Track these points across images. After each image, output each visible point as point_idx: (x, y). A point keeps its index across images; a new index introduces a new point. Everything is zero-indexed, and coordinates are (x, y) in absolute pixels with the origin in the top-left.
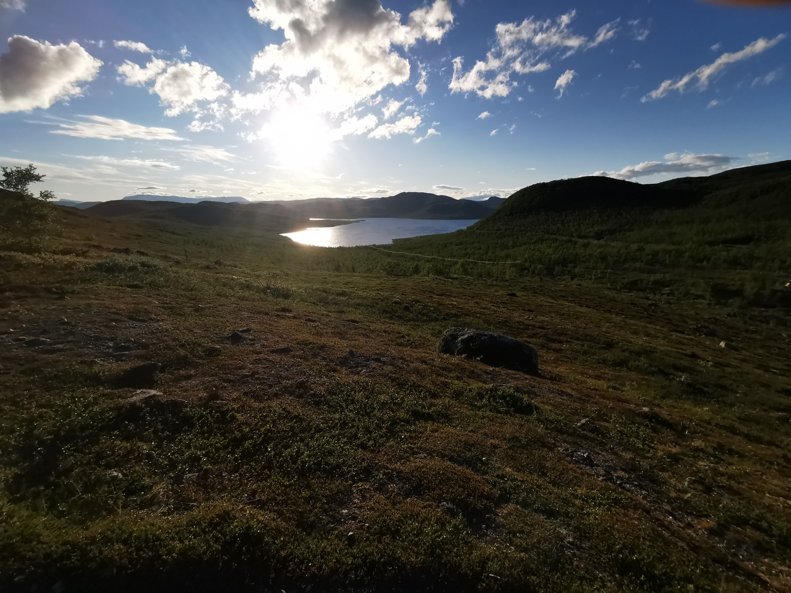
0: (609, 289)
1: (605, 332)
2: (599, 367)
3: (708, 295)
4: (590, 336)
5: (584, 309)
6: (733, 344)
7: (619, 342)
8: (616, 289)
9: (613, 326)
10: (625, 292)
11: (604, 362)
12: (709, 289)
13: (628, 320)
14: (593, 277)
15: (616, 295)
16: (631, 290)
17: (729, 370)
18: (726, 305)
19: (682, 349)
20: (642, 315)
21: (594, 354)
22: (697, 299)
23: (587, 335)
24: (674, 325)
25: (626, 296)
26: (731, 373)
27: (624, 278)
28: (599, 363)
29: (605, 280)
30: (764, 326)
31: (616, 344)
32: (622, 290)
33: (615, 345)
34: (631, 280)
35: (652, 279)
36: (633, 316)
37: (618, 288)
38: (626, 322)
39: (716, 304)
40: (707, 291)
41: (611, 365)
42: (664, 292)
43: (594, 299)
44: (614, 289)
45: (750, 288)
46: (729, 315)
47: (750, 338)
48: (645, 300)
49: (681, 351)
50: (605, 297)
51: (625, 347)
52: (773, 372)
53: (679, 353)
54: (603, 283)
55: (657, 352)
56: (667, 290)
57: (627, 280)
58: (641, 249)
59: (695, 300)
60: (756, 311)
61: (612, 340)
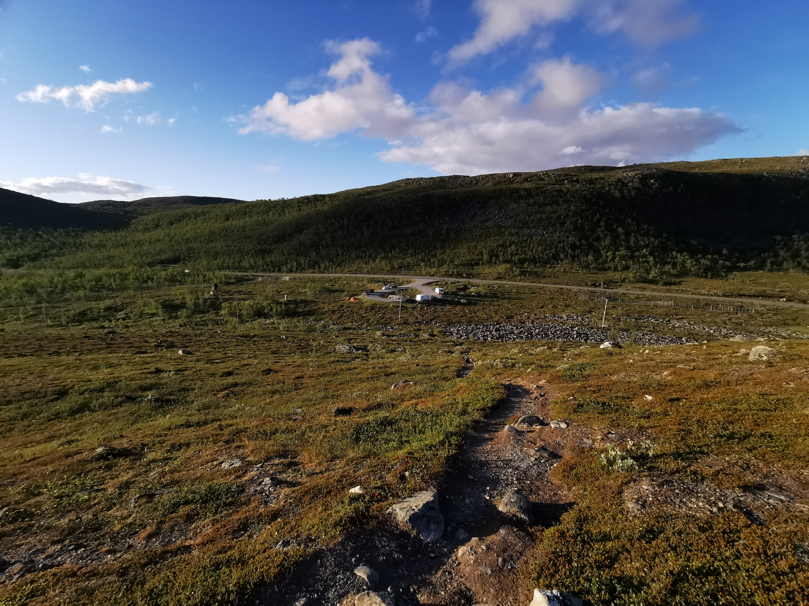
0: (51, 326)
1: (52, 380)
2: (51, 425)
3: (160, 312)
4: (28, 392)
5: (16, 361)
6: (189, 349)
7: (74, 386)
8: (61, 325)
9: (65, 369)
10: (74, 326)
11: (57, 416)
12: (160, 306)
13: (83, 357)
14: (22, 317)
15: (61, 333)
16: (80, 322)
17: (187, 372)
18: (176, 317)
19: (146, 369)
20: (100, 346)
21: (39, 413)
22: (152, 317)
23: (25, 393)
24: (137, 348)
25: (76, 330)
26: (189, 375)
27: (68, 311)
28: (50, 420)
29: (41, 317)
30: (205, 328)
31: (71, 388)
32: (70, 324)
33: (70, 391)
34: (78, 311)
35: (102, 305)
36: (90, 350)
37: (64, 323)
38: (81, 360)
39: (169, 319)
40: (158, 308)
41: (67, 416)
42: (119, 317)
43: (30, 344)
44: (57, 326)
45: (190, 300)
46: (181, 326)
47: (199, 341)
48: (100, 330)
49: (145, 371)
50: (47, 337)
51: (84, 388)
52: (216, 363)
53: (143, 373)
54: (40, 321)
55: (121, 381)
56: (121, 315)
57: (72, 312)
58: (81, 276)
59: (151, 319)
60: (198, 318)
61: (65, 386)
